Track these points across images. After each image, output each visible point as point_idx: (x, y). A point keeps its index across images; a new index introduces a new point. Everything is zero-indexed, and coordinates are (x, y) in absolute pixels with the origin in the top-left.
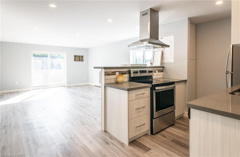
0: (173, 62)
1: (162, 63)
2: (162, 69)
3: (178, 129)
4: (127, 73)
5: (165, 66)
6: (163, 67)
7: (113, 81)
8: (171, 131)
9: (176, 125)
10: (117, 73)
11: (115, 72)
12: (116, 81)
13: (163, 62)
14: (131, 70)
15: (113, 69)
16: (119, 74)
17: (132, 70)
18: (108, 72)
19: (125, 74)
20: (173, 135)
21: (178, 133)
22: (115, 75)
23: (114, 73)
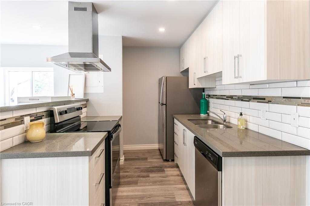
0: (103, 92)
1: (85, 94)
2: (85, 103)
3: (128, 186)
4: (44, 116)
5: (89, 98)
6: (87, 100)
7: (17, 140)
8: (125, 194)
9: (122, 180)
10: (27, 119)
11: (22, 117)
12: (26, 137)
13: (87, 92)
14: (55, 108)
15: (17, 111)
16: (31, 121)
17: (57, 109)
18: (5, 119)
19: (41, 118)
20: (132, 198)
21: (133, 191)
22: (23, 125)
23: (19, 121)
